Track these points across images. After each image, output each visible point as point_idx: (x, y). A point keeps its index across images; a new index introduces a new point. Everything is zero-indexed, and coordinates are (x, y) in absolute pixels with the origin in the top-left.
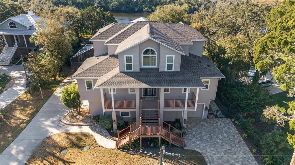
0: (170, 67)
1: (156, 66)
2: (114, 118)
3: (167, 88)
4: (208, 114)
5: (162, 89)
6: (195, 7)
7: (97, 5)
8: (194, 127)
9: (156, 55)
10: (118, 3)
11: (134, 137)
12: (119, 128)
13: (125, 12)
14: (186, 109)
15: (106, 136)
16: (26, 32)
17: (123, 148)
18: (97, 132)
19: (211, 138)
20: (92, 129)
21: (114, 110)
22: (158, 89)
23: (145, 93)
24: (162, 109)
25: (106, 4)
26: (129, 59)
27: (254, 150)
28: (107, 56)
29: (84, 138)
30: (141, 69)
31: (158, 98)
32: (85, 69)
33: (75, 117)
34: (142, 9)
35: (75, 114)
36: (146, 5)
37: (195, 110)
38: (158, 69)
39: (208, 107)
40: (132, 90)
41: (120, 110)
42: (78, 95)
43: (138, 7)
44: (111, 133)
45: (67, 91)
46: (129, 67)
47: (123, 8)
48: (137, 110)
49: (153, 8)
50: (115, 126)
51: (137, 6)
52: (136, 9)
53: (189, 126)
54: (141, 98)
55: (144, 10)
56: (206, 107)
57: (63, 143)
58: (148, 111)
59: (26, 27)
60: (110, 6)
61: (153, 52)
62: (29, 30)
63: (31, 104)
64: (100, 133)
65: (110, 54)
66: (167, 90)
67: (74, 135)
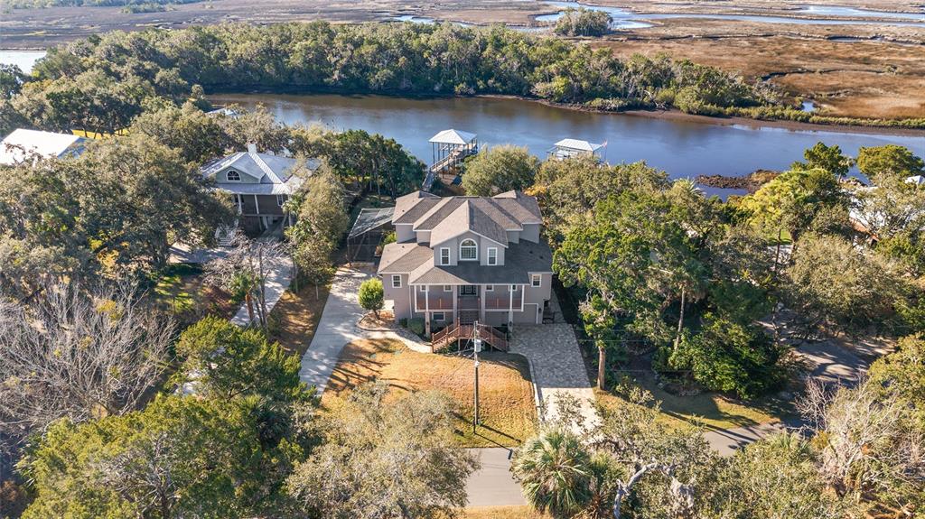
0: (492, 260)
1: (476, 259)
2: (427, 320)
3: (489, 284)
4: (544, 319)
5: (484, 286)
6: (581, 86)
7: (339, 76)
8: (523, 333)
9: (477, 247)
10: (392, 73)
11: (451, 339)
12: (433, 331)
13: (408, 94)
14: (511, 310)
15: (417, 342)
16: (258, 187)
17: (440, 352)
18: (407, 338)
19: (541, 344)
20: (398, 334)
21: (427, 310)
22: (479, 286)
23: (464, 291)
24: (484, 310)
25: (361, 73)
26: (445, 252)
27: (585, 354)
28: (415, 245)
29: (393, 344)
30: (459, 262)
31: (479, 297)
32: (391, 261)
33: (373, 321)
34: (452, 86)
35: (373, 319)
36: (460, 76)
37: (522, 310)
38: (479, 262)
39: (543, 309)
40: (449, 287)
41: (433, 311)
42: (382, 293)
43: (442, 82)
44: (423, 338)
45: (368, 289)
46: (445, 260)
47: (405, 84)
48: (455, 310)
49: (479, 83)
50: (428, 330)
51: (440, 78)
52: (437, 88)
53: (518, 332)
54: (458, 297)
55: (457, 89)
56: (540, 309)
57: (370, 348)
58: (467, 312)
59: (257, 179)
60: (372, 80)
61: (473, 245)
62: (262, 183)
63: (304, 308)
64: (411, 339)
65: (419, 241)
66: (489, 288)
67: (380, 341)
